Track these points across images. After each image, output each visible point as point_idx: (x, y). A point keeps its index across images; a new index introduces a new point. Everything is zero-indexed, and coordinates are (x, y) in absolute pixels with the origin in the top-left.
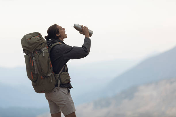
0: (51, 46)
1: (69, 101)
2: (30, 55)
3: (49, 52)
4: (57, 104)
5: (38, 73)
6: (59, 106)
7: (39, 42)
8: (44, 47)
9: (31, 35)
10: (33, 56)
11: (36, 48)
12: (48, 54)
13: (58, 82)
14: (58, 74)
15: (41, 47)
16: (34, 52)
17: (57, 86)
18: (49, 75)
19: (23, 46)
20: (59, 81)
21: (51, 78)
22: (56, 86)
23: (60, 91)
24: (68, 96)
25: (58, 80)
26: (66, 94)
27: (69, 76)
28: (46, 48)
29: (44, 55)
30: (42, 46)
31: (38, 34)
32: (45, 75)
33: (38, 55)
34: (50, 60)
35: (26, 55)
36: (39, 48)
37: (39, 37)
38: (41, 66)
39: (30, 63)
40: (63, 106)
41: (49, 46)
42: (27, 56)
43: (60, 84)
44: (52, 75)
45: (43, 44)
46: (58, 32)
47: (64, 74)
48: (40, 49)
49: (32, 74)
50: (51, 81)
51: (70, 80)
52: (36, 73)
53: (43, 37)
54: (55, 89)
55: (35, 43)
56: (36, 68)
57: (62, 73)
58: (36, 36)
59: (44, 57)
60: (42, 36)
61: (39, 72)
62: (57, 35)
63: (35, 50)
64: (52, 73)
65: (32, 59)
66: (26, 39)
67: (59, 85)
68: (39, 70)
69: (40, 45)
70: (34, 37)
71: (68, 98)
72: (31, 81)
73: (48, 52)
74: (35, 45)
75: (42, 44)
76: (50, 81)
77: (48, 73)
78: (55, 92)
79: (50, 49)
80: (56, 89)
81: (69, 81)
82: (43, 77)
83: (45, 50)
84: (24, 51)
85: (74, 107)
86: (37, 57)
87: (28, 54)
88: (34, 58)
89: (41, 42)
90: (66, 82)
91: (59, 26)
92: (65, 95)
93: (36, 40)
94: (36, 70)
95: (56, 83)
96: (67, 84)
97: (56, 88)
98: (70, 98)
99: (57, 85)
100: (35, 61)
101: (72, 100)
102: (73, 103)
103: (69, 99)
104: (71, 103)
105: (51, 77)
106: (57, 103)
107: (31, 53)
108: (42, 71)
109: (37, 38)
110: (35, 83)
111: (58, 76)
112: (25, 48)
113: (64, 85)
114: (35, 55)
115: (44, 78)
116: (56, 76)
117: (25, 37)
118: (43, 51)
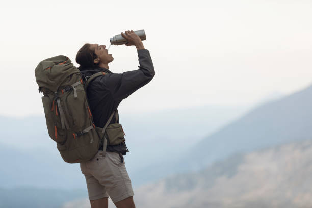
0: (88, 79)
1: (122, 177)
2: (51, 97)
3: (85, 90)
4: (100, 182)
5: (68, 128)
6: (104, 186)
7: (67, 73)
8: (76, 82)
9: (51, 61)
10: (58, 98)
11: (62, 84)
12: (84, 93)
13: (103, 142)
14: (103, 127)
15: (71, 81)
16: (58, 90)
17: (102, 150)
18: (86, 130)
19: (38, 81)
20: (106, 140)
21: (91, 136)
22: (99, 149)
23: (107, 159)
24: (120, 168)
25: (103, 138)
26: (116, 164)
27: (122, 131)
28: (79, 83)
29: (76, 96)
30: (72, 79)
31: (65, 59)
32: (80, 130)
33: (66, 96)
34: (87, 104)
35: (45, 96)
36: (67, 83)
37: (66, 63)
38: (72, 115)
39: (53, 111)
40: (111, 185)
41: (84, 79)
42: (47, 98)
43: (107, 146)
44: (91, 130)
45: (74, 76)
46: (95, 56)
47: (114, 128)
48: (69, 85)
49: (56, 129)
50: (92, 140)
51: (125, 137)
52: (63, 127)
53: (73, 64)
54: (99, 156)
55: (60, 74)
56: (63, 119)
57: (110, 127)
58: (62, 62)
59: (76, 99)
60: (71, 61)
61: (70, 127)
62: (96, 61)
63: (60, 87)
64: (92, 126)
65: (56, 104)
66: (44, 69)
67: (105, 148)
68: (68, 122)
69: (68, 77)
70: (56, 63)
71: (120, 172)
72: (55, 143)
73: (83, 89)
74: (59, 77)
75: (72, 76)
76: (90, 141)
77: (84, 127)
78: (98, 159)
79: (86, 84)
80: (101, 154)
81: (122, 139)
82: (77, 135)
83: (78, 87)
84: (41, 89)
85: (131, 187)
86: (64, 100)
87: (49, 95)
88: (59, 102)
89: (70, 72)
90: (117, 142)
91: (92, 45)
92: (116, 166)
93: (61, 69)
94: (63, 123)
95: (100, 145)
96: (120, 144)
97: (100, 152)
98: (124, 171)
99: (101, 148)
100: (62, 106)
101: (128, 176)
102: (129, 180)
103: (122, 172)
104: (126, 180)
105: (91, 134)
106: (100, 180)
107: (54, 93)
108: (74, 124)
109: (63, 65)
110: (62, 145)
111: (103, 132)
112: (42, 85)
113: (115, 148)
114: (60, 96)
115: (79, 136)
116: (99, 132)
117: (41, 64)
118: (75, 89)
